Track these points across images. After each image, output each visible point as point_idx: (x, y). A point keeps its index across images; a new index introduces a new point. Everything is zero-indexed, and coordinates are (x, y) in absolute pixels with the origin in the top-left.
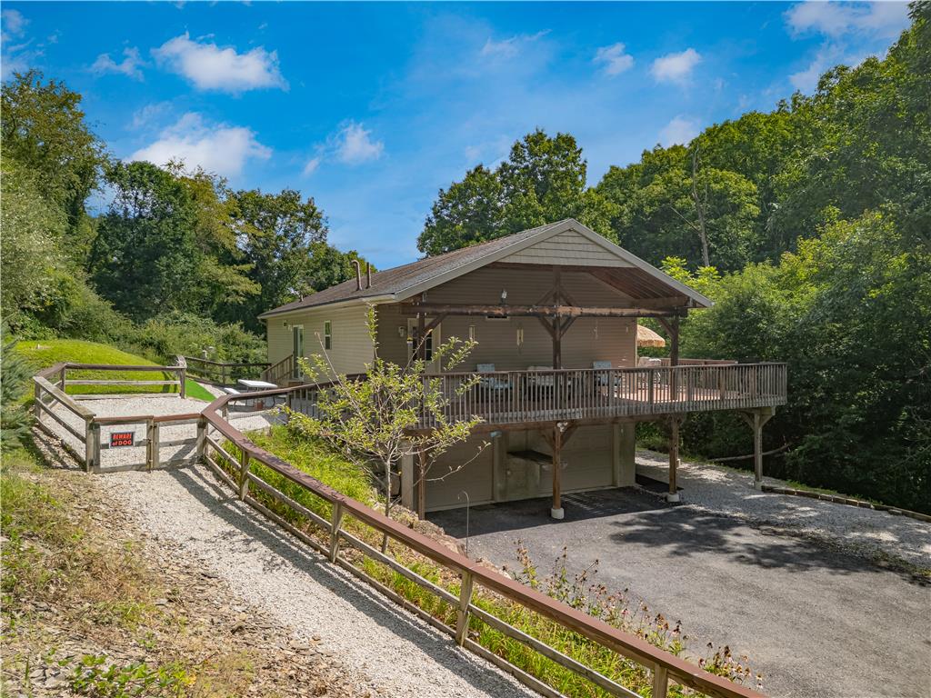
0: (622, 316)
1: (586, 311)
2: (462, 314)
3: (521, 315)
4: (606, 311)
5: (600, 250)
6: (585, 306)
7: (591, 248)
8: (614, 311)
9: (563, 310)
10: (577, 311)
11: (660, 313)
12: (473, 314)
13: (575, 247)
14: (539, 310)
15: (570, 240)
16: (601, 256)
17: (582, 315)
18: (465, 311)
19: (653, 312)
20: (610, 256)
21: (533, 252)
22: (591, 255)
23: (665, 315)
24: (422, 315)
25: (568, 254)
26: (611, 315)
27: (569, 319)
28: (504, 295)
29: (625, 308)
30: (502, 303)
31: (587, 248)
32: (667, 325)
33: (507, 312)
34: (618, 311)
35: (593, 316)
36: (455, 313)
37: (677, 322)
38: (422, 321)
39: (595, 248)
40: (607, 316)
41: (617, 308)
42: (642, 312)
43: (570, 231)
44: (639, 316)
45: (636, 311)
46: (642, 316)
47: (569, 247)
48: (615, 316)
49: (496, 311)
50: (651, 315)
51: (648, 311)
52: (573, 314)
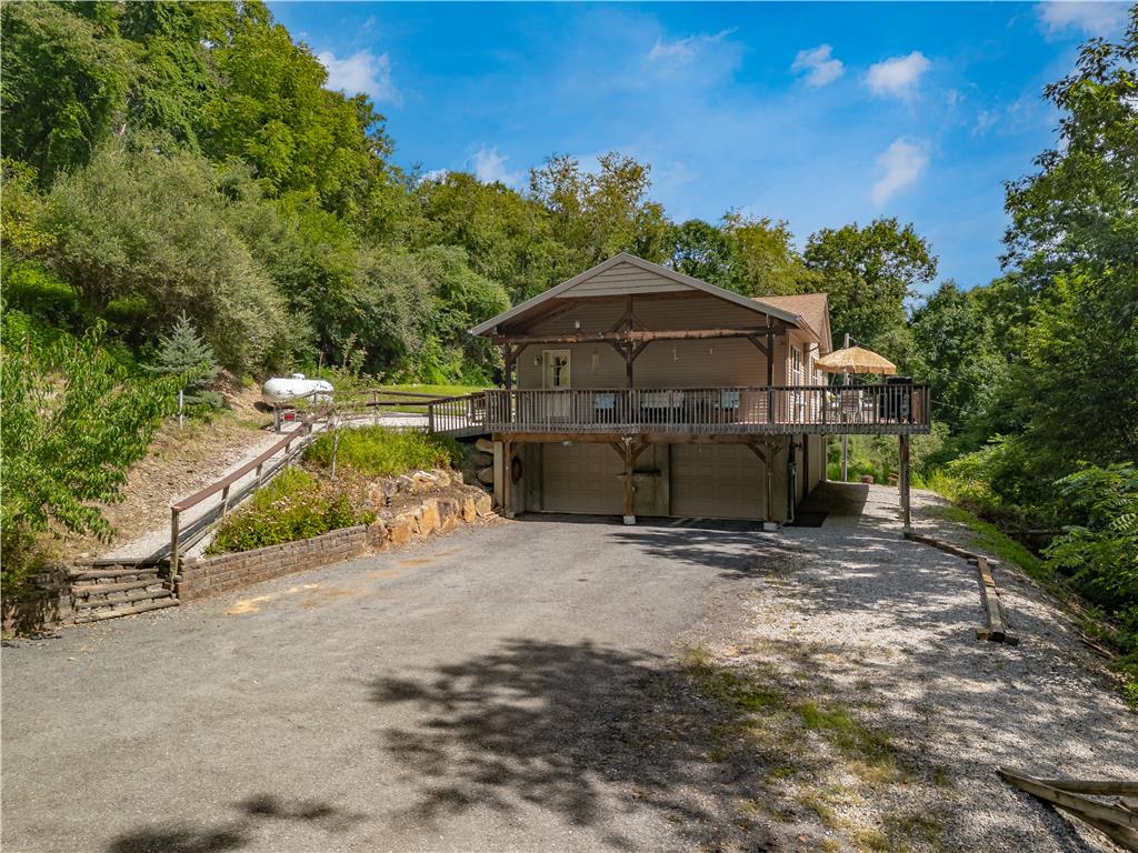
0: (700, 338)
1: (659, 334)
2: (539, 343)
3: (591, 341)
4: (682, 334)
5: (655, 276)
6: (658, 330)
7: (646, 276)
8: (691, 333)
9: (633, 335)
10: (649, 335)
11: (747, 332)
12: (549, 342)
13: (628, 277)
14: (609, 336)
15: (624, 271)
16: (657, 282)
17: (654, 339)
18: (541, 340)
19: (739, 332)
20: (667, 282)
21: (587, 287)
22: (646, 283)
23: (756, 335)
24: (507, 345)
25: (621, 285)
26: (687, 338)
27: (643, 344)
28: (578, 326)
29: (703, 329)
30: (575, 332)
31: (639, 277)
32: (760, 346)
33: (580, 339)
34: (695, 333)
35: (668, 339)
36: (534, 343)
37: (771, 342)
38: (508, 349)
39: (649, 276)
40: (684, 339)
41: (695, 329)
42: (726, 332)
43: (624, 263)
44: (721, 336)
45: (717, 332)
46: (726, 337)
47: (622, 278)
48: (693, 338)
49: (570, 340)
50: (737, 336)
51: (733, 332)
52: (645, 339)
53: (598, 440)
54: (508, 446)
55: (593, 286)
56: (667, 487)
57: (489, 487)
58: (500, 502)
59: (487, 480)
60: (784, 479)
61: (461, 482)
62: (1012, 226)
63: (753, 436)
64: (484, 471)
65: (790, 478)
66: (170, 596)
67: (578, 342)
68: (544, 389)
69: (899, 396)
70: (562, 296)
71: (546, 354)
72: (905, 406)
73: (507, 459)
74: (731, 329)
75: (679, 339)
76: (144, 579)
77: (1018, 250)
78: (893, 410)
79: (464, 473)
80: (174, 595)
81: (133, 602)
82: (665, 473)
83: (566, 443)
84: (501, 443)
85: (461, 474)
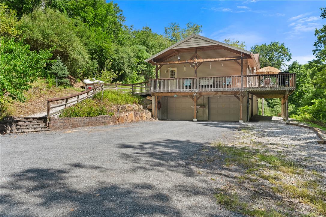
0: (219, 61)
1: (205, 60)
2: (166, 64)
3: (184, 63)
4: (213, 60)
5: (204, 41)
7: (200, 41)
8: (216, 59)
9: (197, 61)
10: (202, 61)
11: (234, 58)
12: (170, 64)
13: (195, 42)
14: (189, 61)
15: (194, 40)
16: (205, 43)
17: (204, 62)
18: (167, 63)
19: (231, 58)
20: (208, 43)
21: (182, 45)
22: (201, 43)
23: (237, 59)
24: (156, 65)
25: (193, 44)
26: (214, 61)
27: (200, 64)
28: (179, 58)
29: (220, 58)
30: (178, 60)
32: (238, 63)
33: (180, 63)
34: (217, 59)
35: (208, 61)
36: (165, 64)
37: (242, 61)
38: (157, 67)
39: (202, 41)
40: (213, 61)
41: (217, 58)
42: (227, 59)
43: (194, 37)
44: (226, 60)
45: (224, 59)
46: (227, 60)
47: (193, 42)
48: (216, 61)
49: (176, 63)
50: (231, 60)
51: (230, 59)
52: (201, 62)
53: (185, 95)
54: (156, 97)
55: (184, 45)
56: (207, 111)
57: (150, 110)
58: (154, 115)
59: (150, 108)
60: (246, 108)
61: (142, 108)
62: (317, 40)
63: (236, 92)
64: (149, 105)
65: (248, 108)
66: (47, 128)
67: (179, 63)
68: (168, 78)
69: (285, 78)
70: (174, 48)
71: (169, 69)
72: (287, 81)
73: (156, 101)
74: (229, 57)
75: (212, 61)
76: (39, 122)
77: (319, 48)
78: (283, 83)
79: (143, 106)
80: (48, 128)
81: (35, 128)
82: (207, 106)
83: (175, 96)
84: (154, 96)
85: (142, 106)
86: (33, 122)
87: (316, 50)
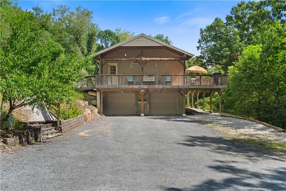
0: (164, 60)
1: (152, 59)
2: (113, 60)
3: (130, 60)
4: (159, 59)
6: (151, 58)
7: (149, 41)
8: (161, 59)
9: (144, 59)
10: (148, 59)
11: (178, 59)
12: (116, 60)
13: (144, 41)
14: (136, 59)
15: (142, 39)
16: (152, 43)
17: (150, 60)
18: (114, 59)
19: (176, 59)
20: (156, 43)
21: (131, 43)
22: (149, 43)
23: (180, 60)
24: (102, 60)
25: (142, 43)
26: (160, 60)
27: (147, 61)
28: (126, 55)
29: (165, 58)
30: (125, 57)
31: (147, 41)
32: (181, 63)
33: (127, 60)
34: (163, 59)
35: (154, 60)
36: (111, 60)
37: (185, 62)
38: (102, 62)
39: (151, 41)
40: (159, 60)
42: (172, 59)
43: (142, 37)
44: (170, 60)
45: (169, 59)
46: (172, 60)
47: (142, 41)
48: (162, 60)
49: (123, 59)
50: (175, 60)
51: (174, 59)
52: (147, 60)
54: (102, 93)
55: (133, 43)
56: (148, 106)
57: (95, 106)
58: (99, 112)
59: (95, 104)
61: (87, 105)
63: (180, 89)
64: (93, 101)
66: (59, 132)
67: (126, 60)
70: (123, 46)
71: (109, 64)
73: (102, 97)
75: (158, 60)
76: (48, 127)
77: (202, 45)
82: (148, 101)
83: (122, 92)
84: (99, 92)
85: (87, 102)
86: (43, 127)
87: (200, 47)
